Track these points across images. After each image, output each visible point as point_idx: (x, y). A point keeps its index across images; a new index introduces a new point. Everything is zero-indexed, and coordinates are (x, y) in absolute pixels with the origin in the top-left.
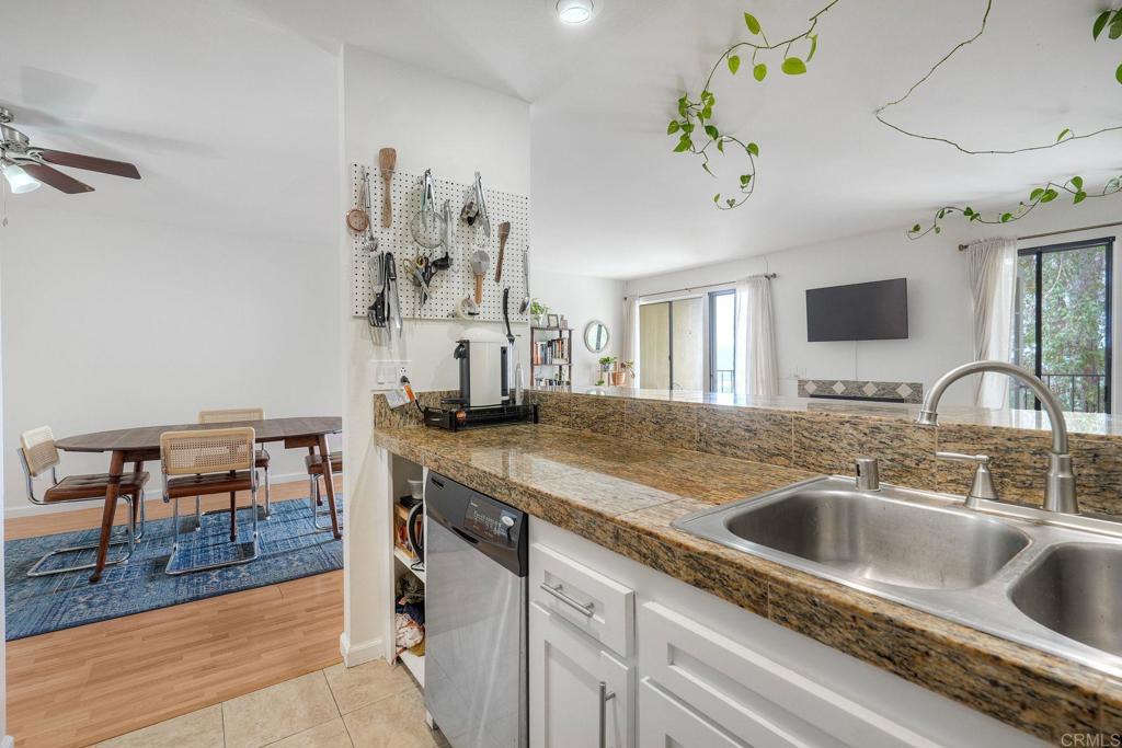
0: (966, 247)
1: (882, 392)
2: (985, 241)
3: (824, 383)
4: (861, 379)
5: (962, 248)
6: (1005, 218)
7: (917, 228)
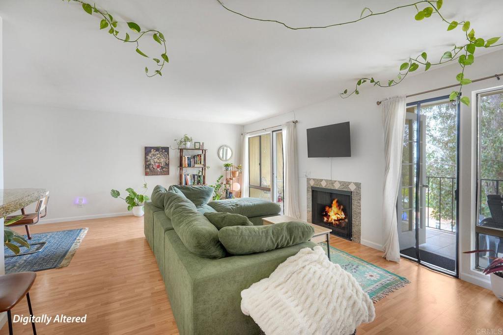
0: (380, 103)
1: (343, 187)
2: (390, 98)
3: (318, 180)
4: (334, 179)
5: (379, 103)
6: (390, 83)
7: (346, 92)
